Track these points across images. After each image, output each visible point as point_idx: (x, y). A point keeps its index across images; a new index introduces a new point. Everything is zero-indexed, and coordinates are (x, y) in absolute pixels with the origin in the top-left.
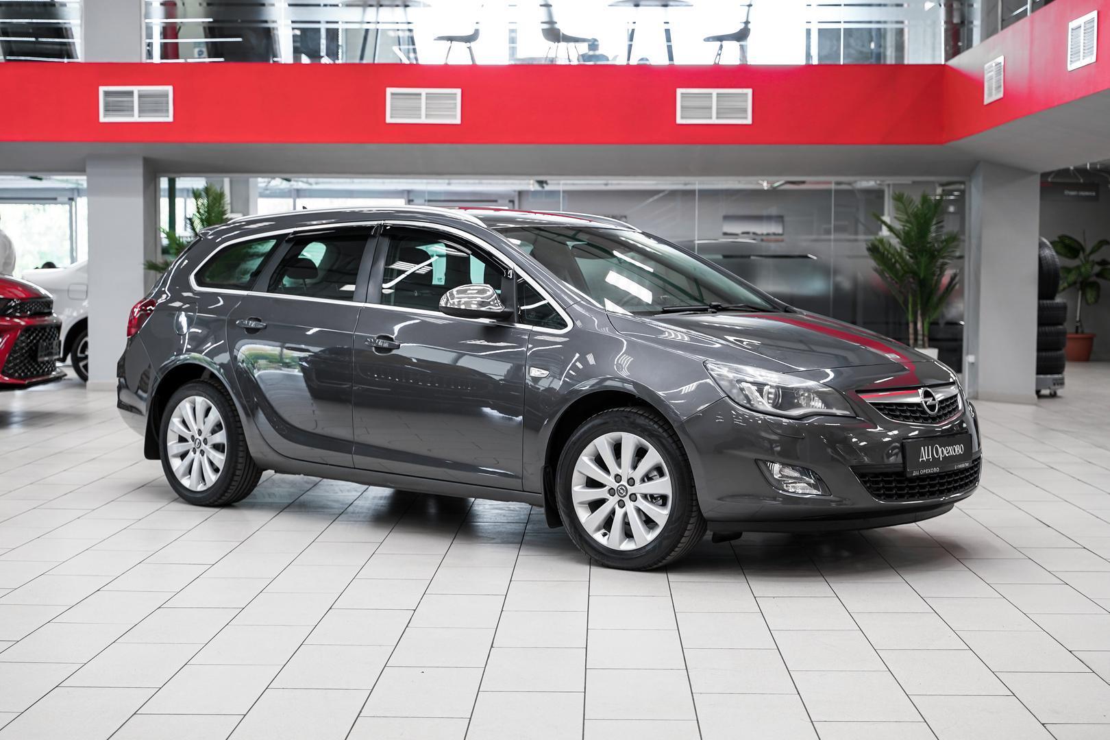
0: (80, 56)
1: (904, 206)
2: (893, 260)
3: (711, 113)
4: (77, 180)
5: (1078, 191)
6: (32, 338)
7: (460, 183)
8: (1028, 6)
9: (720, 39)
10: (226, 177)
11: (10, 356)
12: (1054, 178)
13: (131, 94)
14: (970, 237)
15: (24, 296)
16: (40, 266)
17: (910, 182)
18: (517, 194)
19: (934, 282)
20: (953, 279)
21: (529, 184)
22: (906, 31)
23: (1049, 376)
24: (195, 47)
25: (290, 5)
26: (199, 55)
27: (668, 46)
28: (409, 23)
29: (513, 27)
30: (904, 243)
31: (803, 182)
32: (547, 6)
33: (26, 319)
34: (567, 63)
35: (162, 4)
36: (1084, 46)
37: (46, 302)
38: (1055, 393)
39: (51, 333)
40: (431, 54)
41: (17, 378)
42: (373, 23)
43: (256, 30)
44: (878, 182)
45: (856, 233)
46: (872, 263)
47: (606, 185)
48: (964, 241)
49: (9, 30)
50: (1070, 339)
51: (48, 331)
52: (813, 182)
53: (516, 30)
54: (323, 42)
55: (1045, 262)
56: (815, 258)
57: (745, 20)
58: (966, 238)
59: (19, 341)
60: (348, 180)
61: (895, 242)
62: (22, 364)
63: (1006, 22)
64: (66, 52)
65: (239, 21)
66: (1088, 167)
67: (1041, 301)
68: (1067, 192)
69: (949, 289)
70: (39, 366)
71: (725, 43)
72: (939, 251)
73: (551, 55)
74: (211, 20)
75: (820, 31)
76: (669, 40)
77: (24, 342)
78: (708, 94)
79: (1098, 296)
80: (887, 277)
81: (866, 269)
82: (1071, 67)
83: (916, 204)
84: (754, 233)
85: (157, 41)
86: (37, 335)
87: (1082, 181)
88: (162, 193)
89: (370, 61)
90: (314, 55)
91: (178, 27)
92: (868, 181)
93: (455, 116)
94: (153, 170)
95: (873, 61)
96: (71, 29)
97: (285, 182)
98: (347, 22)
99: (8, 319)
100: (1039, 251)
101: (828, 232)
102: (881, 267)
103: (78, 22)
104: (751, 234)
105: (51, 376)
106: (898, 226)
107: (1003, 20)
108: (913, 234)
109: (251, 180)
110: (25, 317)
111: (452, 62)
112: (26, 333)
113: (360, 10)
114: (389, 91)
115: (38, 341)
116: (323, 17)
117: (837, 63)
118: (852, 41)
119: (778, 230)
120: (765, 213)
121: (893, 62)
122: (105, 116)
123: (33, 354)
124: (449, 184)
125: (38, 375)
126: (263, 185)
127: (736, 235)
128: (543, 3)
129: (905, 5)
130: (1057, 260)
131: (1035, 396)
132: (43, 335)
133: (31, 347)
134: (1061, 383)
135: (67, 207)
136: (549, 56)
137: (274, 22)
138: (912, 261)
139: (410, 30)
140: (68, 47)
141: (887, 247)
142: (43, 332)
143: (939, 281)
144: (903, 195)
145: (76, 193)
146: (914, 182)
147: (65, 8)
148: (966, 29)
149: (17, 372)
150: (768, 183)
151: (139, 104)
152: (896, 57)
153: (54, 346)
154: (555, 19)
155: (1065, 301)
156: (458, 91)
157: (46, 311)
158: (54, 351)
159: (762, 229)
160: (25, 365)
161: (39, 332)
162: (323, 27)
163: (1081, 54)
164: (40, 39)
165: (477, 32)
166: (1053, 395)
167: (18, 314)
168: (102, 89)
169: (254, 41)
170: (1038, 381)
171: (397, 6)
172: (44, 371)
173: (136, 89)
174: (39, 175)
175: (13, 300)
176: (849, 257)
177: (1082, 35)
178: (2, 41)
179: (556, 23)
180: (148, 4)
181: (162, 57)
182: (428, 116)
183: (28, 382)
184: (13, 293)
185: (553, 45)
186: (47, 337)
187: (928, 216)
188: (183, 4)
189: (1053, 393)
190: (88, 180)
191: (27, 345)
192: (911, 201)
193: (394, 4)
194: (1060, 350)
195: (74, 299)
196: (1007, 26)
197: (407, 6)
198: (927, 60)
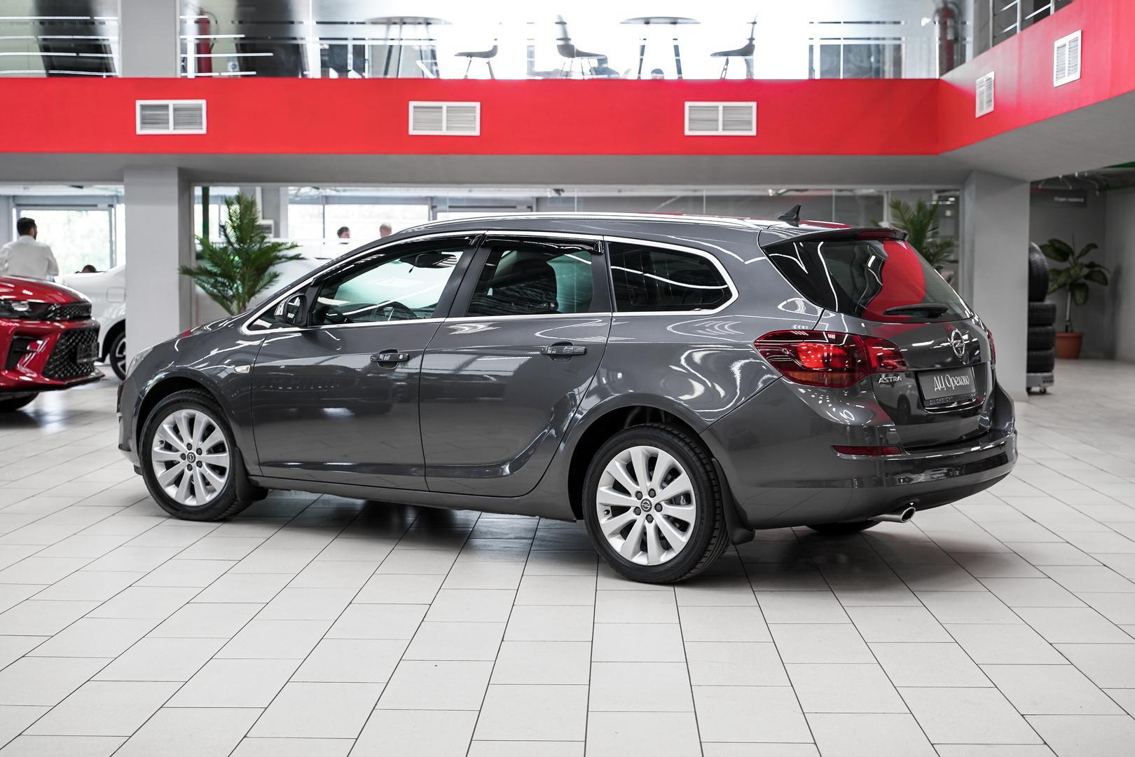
0: (118, 72)
1: (901, 213)
3: (718, 125)
4: (116, 189)
5: (1067, 197)
6: (71, 341)
7: (480, 190)
8: (1018, 24)
9: (727, 54)
10: (259, 186)
11: (51, 358)
12: (1043, 185)
13: (166, 107)
14: (963, 242)
15: (63, 300)
16: (81, 270)
17: (908, 190)
18: (535, 200)
21: (546, 192)
22: (903, 47)
23: (1039, 374)
24: (228, 61)
25: (318, 23)
26: (232, 69)
27: (677, 60)
28: (431, 40)
29: (531, 43)
31: (806, 190)
32: (562, 23)
33: (66, 323)
34: (581, 77)
35: (196, 22)
36: (1069, 64)
37: (85, 306)
38: (1045, 390)
39: (90, 336)
40: (451, 69)
41: (57, 379)
42: (398, 39)
43: (285, 47)
44: (878, 190)
48: (958, 246)
49: (53, 46)
50: (1060, 338)
51: (87, 333)
52: (815, 190)
53: (534, 46)
54: (350, 56)
55: (1035, 265)
57: (750, 37)
58: (960, 243)
59: (59, 344)
60: (374, 188)
62: (62, 366)
63: (997, 40)
64: (105, 66)
65: (268, 38)
66: (1076, 175)
67: (1031, 303)
68: (1056, 199)
70: (78, 367)
71: (730, 58)
72: (934, 255)
73: (566, 70)
74: (243, 36)
75: (822, 46)
76: (677, 54)
77: (64, 345)
78: (715, 107)
79: (1086, 297)
82: (1056, 83)
83: (912, 211)
85: (192, 56)
86: (76, 338)
87: (1071, 188)
88: (196, 201)
89: (394, 76)
90: (342, 69)
91: (211, 44)
92: (868, 189)
93: (474, 129)
94: (188, 179)
95: (873, 75)
96: (109, 45)
97: (314, 190)
98: (373, 39)
99: (49, 322)
100: (1029, 256)
103: (116, 38)
105: (90, 377)
107: (994, 37)
109: (282, 189)
110: (64, 321)
111: (471, 77)
112: (66, 336)
113: (384, 27)
114: (412, 104)
115: (77, 344)
116: (350, 35)
117: (837, 77)
118: (851, 56)
121: (892, 77)
122: (142, 128)
123: (72, 356)
124: (470, 191)
125: (77, 377)
126: (294, 192)
128: (558, 21)
129: (903, 23)
130: (1047, 263)
131: (1026, 394)
132: (82, 338)
133: (71, 350)
134: (1050, 381)
135: (107, 213)
136: (564, 71)
137: (302, 39)
139: (432, 46)
140: (106, 61)
142: (82, 334)
144: (900, 202)
145: (115, 200)
146: (911, 190)
147: (103, 25)
148: (959, 45)
149: (57, 373)
150: (773, 190)
151: (174, 117)
152: (894, 74)
153: (93, 349)
154: (569, 36)
155: (1054, 302)
156: (478, 105)
157: (85, 315)
158: (93, 352)
160: (64, 366)
161: (79, 335)
162: (350, 44)
163: (1066, 71)
164: (81, 55)
165: (495, 48)
166: (1043, 392)
167: (58, 319)
168: (139, 103)
169: (283, 56)
170: (1028, 379)
171: (420, 23)
172: (83, 372)
173: (171, 103)
174: (80, 184)
175: (53, 304)
177: (1067, 53)
178: (43, 56)
179: (570, 39)
180: (183, 22)
181: (197, 71)
182: (448, 128)
183: (68, 384)
184: (54, 298)
185: (568, 60)
186: (85, 340)
187: (924, 222)
188: (216, 22)
189: (1043, 390)
190: (125, 188)
191: (67, 348)
192: (908, 208)
193: (416, 21)
194: (1050, 349)
195: (112, 302)
196: (998, 43)
197: (429, 24)
198: (922, 74)
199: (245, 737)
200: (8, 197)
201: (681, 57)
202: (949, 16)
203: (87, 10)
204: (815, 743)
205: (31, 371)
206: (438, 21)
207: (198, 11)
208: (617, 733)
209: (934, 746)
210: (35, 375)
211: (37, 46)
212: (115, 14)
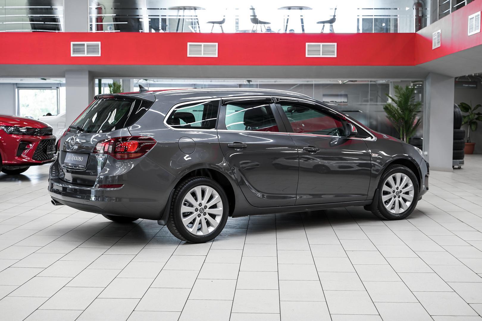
0: (63, 30)
1: (399, 91)
2: (394, 113)
3: (320, 53)
4: (60, 80)
5: (469, 84)
6: (44, 144)
7: (215, 81)
8: (450, 9)
9: (324, 22)
10: (121, 79)
11: (36, 151)
12: (458, 79)
13: (84, 45)
14: (425, 103)
15: (41, 127)
16: (45, 115)
17: (400, 81)
18: (239, 85)
19: (411, 122)
20: (419, 120)
21: (244, 82)
22: (398, 19)
23: (458, 160)
24: (108, 26)
25: (148, 9)
26: (110, 29)
27: (302, 25)
28: (197, 16)
29: (237, 17)
30: (399, 106)
31: (356, 81)
32: (253, 9)
33: (42, 137)
34: (261, 32)
35: (96, 9)
36: (475, 26)
37: (50, 130)
38: (460, 167)
39: (52, 142)
40: (205, 29)
41: (38, 161)
42: (182, 16)
43: (134, 19)
44: (387, 81)
45: (377, 102)
46: (385, 114)
47: (275, 82)
48: (423, 105)
49: (34, 19)
50: (466, 145)
51: (50, 141)
52: (360, 81)
53: (238, 19)
54: (160, 24)
55: (456, 113)
56: (362, 112)
57: (334, 15)
58: (424, 104)
59: (39, 146)
60: (170, 80)
61: (395, 105)
62: (40, 155)
63: (441, 16)
64: (57, 28)
65: (127, 15)
66: (473, 75)
67: (455, 130)
68: (464, 85)
69: (417, 125)
70: (47, 156)
71: (325, 24)
72: (413, 109)
73: (254, 29)
74: (115, 15)
75: (363, 19)
76: (302, 23)
77: (41, 146)
78: (319, 45)
79: (477, 127)
80: (392, 120)
81: (383, 116)
82: (469, 35)
83: (404, 90)
84: (335, 102)
85: (94, 23)
86: (46, 143)
87: (470, 80)
88: (96, 85)
89: (181, 32)
90: (157, 29)
91: (103, 18)
92: (383, 80)
93: (215, 54)
94: (92, 76)
95: (385, 32)
96: (59, 19)
97: (144, 81)
98: (169, 16)
99: (35, 136)
100: (454, 109)
101: (367, 101)
102: (389, 116)
103: (62, 16)
104: (334, 102)
105: (52, 160)
106: (396, 99)
107: (439, 15)
108: (402, 102)
109: (131, 80)
110: (42, 136)
111: (213, 32)
112: (42, 142)
113: (177, 11)
114: (189, 44)
115: (47, 146)
116: (160, 14)
117: (372, 32)
118: (377, 23)
119: (346, 100)
120: (339, 93)
121: (393, 32)
122: (73, 54)
123: (45, 151)
124: (211, 81)
125: (47, 159)
126: (136, 82)
127: (328, 102)
128: (251, 8)
129: (398, 9)
130: (461, 113)
131: (453, 169)
132: (49, 143)
133: (44, 148)
134: (462, 163)
135: (56, 91)
136: (253, 29)
137: (141, 16)
138: (402, 113)
139: (197, 19)
140: (58, 26)
141: (392, 107)
142: (49, 142)
143: (413, 122)
144: (398, 86)
145: (59, 85)
146: (402, 81)
147: (56, 10)
148: (424, 18)
149: (38, 158)
150: (341, 81)
151: (87, 49)
152: (394, 30)
153: (53, 148)
154: (256, 15)
155: (464, 129)
156: (217, 44)
157: (50, 133)
158: (53, 149)
159: (339, 100)
160: (41, 155)
161: (47, 142)
162: (160, 18)
163: (474, 29)
164: (46, 23)
165: (224, 20)
166: (459, 168)
167: (39, 135)
168: (72, 43)
169: (133, 23)
170: (453, 162)
171: (192, 9)
172: (49, 158)
173: (86, 43)
174: (45, 78)
175: (37, 129)
176: (376, 111)
177: (474, 21)
178: (31, 24)
179: (256, 16)
180: (91, 8)
181: (96, 30)
182: (204, 54)
183: (43, 162)
184: (37, 126)
185: (255, 25)
186: (50, 144)
187: (409, 95)
188: (105, 9)
189: (459, 167)
190: (66, 80)
191: (43, 147)
192: (402, 89)
193: (190, 8)
194: (462, 149)
195: (60, 128)
196: (441, 18)
197: (196, 9)
198: (407, 31)
199: (134, 311)
200: (14, 84)
201: (304, 24)
202: (420, 5)
203: (50, 4)
204: (380, 315)
205: (27, 157)
206: (199, 8)
207: (97, 4)
208: (293, 310)
209: (432, 316)
210: (29, 159)
211: (28, 19)
212: (62, 5)
